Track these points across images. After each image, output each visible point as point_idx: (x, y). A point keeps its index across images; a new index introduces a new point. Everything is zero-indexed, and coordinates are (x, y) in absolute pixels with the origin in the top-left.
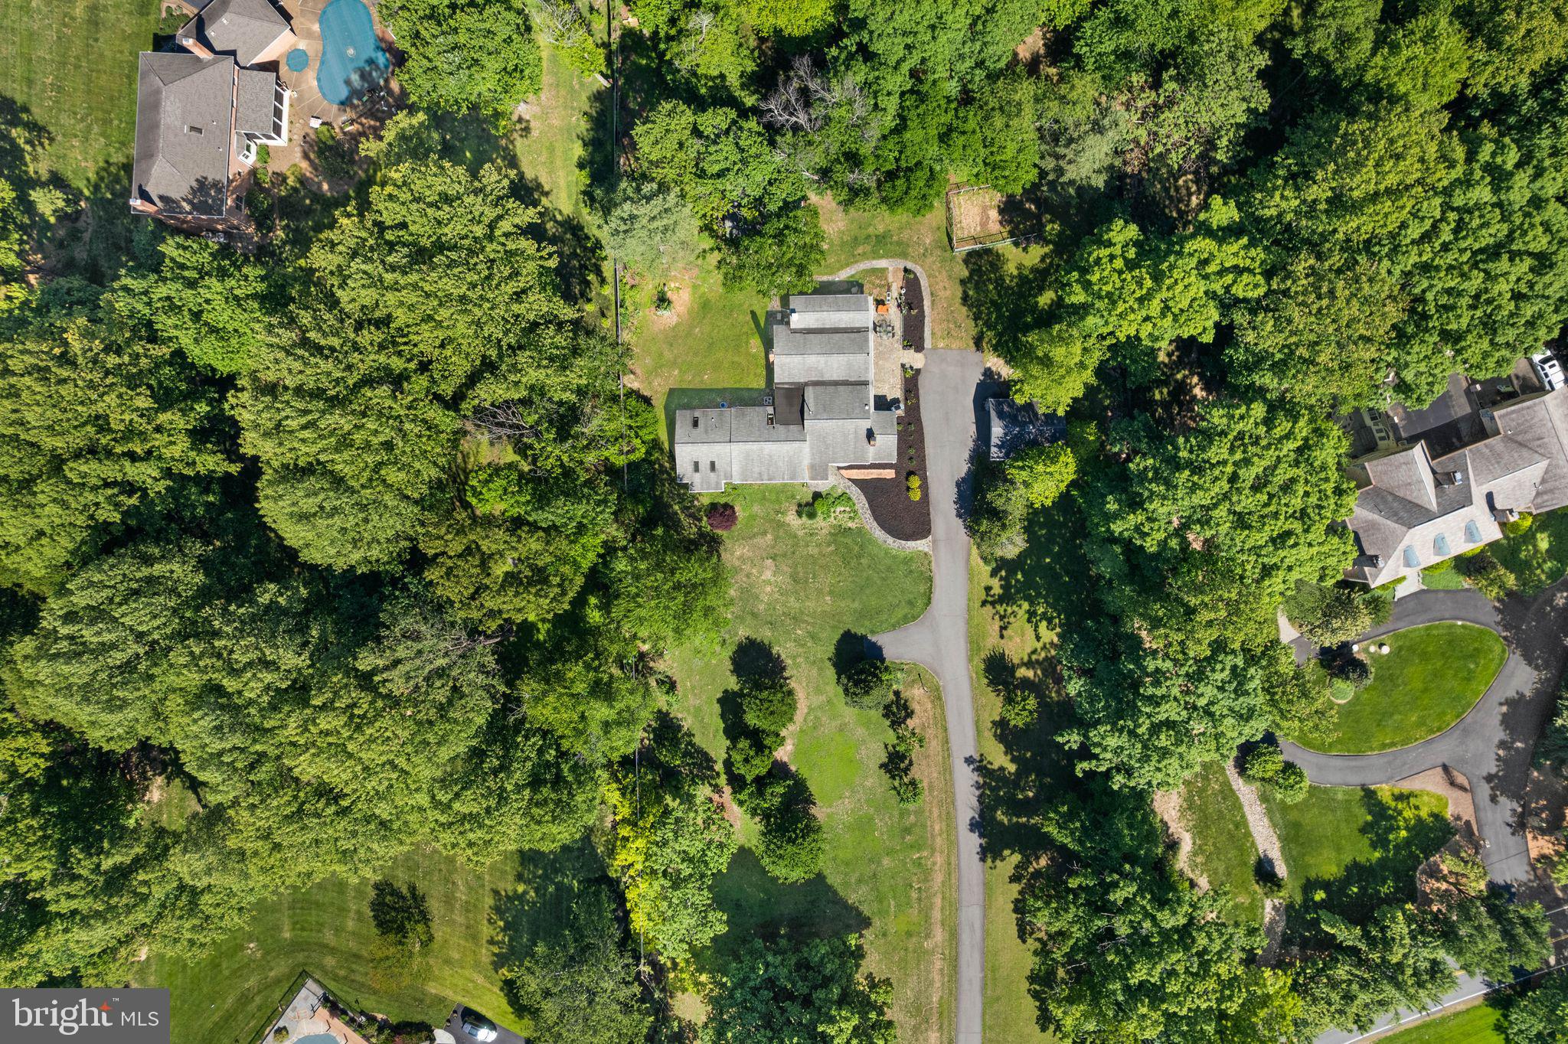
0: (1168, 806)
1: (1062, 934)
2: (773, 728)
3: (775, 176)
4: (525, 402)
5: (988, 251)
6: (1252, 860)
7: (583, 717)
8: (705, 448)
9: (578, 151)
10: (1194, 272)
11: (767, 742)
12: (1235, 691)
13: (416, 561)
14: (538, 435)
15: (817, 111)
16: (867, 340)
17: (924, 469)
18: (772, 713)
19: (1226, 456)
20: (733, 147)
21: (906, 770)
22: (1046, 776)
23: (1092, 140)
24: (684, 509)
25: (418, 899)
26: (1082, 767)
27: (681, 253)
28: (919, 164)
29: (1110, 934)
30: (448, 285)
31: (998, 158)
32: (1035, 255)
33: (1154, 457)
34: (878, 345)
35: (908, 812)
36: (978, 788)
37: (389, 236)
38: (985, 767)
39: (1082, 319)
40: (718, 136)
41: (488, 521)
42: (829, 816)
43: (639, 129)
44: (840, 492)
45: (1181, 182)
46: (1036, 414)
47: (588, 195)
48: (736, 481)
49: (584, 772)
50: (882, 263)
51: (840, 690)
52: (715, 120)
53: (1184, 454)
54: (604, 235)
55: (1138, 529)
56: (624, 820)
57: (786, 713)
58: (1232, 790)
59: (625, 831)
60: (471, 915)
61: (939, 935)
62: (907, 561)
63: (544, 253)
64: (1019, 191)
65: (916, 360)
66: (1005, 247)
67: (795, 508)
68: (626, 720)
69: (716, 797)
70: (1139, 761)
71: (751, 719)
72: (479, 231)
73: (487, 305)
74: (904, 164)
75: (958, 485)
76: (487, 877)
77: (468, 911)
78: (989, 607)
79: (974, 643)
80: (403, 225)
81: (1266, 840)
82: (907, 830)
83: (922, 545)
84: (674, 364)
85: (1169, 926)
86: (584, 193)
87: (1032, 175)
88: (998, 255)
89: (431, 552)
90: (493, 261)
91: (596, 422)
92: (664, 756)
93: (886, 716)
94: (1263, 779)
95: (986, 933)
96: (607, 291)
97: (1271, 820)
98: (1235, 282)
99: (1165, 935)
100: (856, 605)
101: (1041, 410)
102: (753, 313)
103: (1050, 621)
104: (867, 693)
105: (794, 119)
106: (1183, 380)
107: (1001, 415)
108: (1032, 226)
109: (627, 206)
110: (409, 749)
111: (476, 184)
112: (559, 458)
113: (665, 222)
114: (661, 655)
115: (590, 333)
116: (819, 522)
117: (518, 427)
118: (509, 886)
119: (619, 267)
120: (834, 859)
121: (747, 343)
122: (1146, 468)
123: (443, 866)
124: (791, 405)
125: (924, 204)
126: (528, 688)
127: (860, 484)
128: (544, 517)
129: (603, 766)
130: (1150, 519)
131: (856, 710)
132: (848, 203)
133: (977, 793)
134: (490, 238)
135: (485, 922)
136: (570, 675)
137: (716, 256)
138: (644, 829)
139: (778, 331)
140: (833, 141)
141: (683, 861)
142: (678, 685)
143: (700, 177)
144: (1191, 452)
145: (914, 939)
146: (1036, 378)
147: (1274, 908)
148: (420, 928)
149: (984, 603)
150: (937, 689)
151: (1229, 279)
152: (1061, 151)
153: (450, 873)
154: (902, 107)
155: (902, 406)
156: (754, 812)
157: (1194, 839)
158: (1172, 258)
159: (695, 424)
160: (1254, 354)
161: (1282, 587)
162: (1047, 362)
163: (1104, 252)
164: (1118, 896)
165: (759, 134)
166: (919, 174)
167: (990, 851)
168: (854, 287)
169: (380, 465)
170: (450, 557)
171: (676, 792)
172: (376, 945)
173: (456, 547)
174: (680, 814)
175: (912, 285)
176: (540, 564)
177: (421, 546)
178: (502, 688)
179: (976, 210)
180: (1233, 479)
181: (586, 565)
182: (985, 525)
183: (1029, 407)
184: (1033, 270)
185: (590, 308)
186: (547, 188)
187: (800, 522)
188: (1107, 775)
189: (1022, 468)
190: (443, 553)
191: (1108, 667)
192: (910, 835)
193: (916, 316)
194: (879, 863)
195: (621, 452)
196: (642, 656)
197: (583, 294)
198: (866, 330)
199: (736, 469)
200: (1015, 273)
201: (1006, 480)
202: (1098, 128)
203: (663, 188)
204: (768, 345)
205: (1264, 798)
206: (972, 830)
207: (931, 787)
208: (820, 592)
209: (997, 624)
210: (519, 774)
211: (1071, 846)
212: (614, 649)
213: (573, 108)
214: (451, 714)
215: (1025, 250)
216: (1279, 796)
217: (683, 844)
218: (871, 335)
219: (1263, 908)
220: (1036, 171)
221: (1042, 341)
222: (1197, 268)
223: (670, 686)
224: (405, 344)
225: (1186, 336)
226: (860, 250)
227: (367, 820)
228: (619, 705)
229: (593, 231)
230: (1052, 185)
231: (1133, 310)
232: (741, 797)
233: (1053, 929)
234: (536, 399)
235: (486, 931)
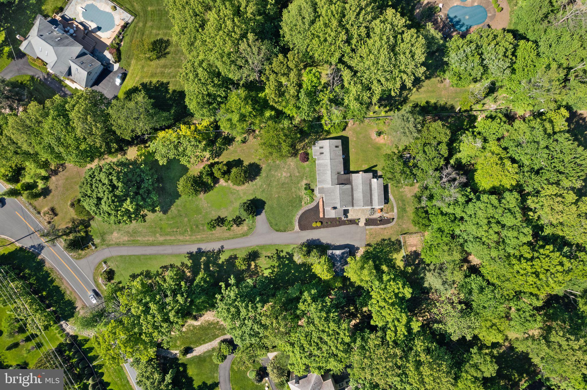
0: (209, 316)
1: (165, 281)
2: (231, 178)
3: (425, 171)
4: (343, 87)
5: (401, 248)
6: (192, 346)
7: (233, 112)
8: (328, 150)
9: (433, 101)
10: (395, 317)
11: (226, 176)
12: (250, 334)
13: (285, 50)
14: (331, 92)
15: (447, 185)
16: (368, 206)
17: (324, 227)
18: (236, 177)
19: (331, 329)
20: (434, 156)
21: (219, 225)
22: (218, 274)
23: (440, 281)
24: (306, 144)
25: (165, 55)
26: (223, 284)
27: (397, 139)
28: (430, 221)
29: (166, 296)
30: (382, 58)
31: (433, 249)
32: (400, 264)
33: (330, 305)
34: (366, 209)
35: (203, 227)
36: (213, 250)
37: (399, 36)
38: (220, 253)
39: (378, 280)
40: (438, 150)
41: (300, 75)
42: (201, 199)
43: (440, 123)
44: (314, 198)
45: (427, 314)
46: (344, 265)
47: (416, 106)
48: (317, 162)
49: (214, 112)
50: (395, 210)
51: (245, 201)
52: (444, 150)
53: (332, 315)
54: (402, 112)
55: (305, 300)
56: (196, 127)
57: (237, 182)
58: (216, 338)
59: (193, 127)
60: (160, 74)
61: (161, 239)
62: (291, 223)
63: (396, 90)
64: (422, 257)
65: (362, 223)
66: (403, 253)
67: (308, 183)
68: (233, 126)
69: (206, 159)
70: (226, 303)
71: (234, 170)
72: (402, 68)
73: (376, 71)
74: (430, 216)
75: (318, 239)
76: (174, 80)
77: (161, 73)
78: (276, 252)
79: (263, 247)
80: (403, 41)
81: (199, 350)
82: (197, 226)
83: (297, 227)
84: (358, 138)
85: (170, 315)
86: (417, 104)
87: (428, 261)
88: (400, 251)
89: (288, 56)
90: (392, 72)
91: (336, 112)
92: (219, 140)
93: (237, 217)
94: (220, 348)
95: (163, 255)
96: (383, 114)
97: (206, 352)
98: (392, 331)
99: (167, 314)
100: (275, 206)
101: (345, 267)
102: (376, 166)
103: (272, 273)
104: (245, 210)
105: (444, 177)
106: (357, 317)
107: (343, 254)
108: (410, 262)
109: (413, 119)
110: (220, 51)
111: (419, 65)
112: (323, 100)
113: (407, 133)
114: (255, 138)
115: (367, 108)
116: (303, 192)
117: (333, 84)
118: (171, 88)
119: (392, 118)
120: (186, 201)
121: (366, 164)
122: (327, 302)
123: (176, 64)
124: (344, 180)
125: (416, 223)
126: (242, 92)
127: (317, 206)
128: (302, 95)
129: (215, 119)
130: (309, 304)
131: (238, 207)
132: (416, 196)
133: (211, 250)
134: (400, 71)
135: (158, 80)
136: (247, 107)
137: (396, 152)
138: (194, 134)
139: (370, 175)
140: (437, 191)
141: (184, 148)
142: (244, 144)
143: (424, 145)
144: (333, 317)
145: (159, 230)
146: (356, 265)
147: (176, 354)
148: (155, 56)
149: (277, 250)
150: (247, 235)
151: (393, 329)
152: (436, 271)
153: (174, 66)
154: (449, 214)
155: (345, 219)
156: (201, 173)
157: (199, 326)
158: (399, 309)
159: (337, 147)
160: (367, 339)
161: (287, 350)
162: (362, 268)
163: (400, 286)
164: (179, 297)
165: (439, 165)
166: (427, 221)
167: (191, 255)
168: (387, 200)
169: (318, 37)
170: (287, 63)
171: (207, 145)
172: (148, 41)
173: (291, 65)
174: (200, 146)
175: (388, 221)
176: (286, 94)
177: (290, 52)
178: (241, 83)
179: (415, 242)
180: (323, 331)
181: (285, 110)
182: (305, 249)
183: (346, 263)
184: (395, 264)
185: (377, 108)
186: (419, 90)
187: (303, 185)
188: (220, 293)
189: (325, 261)
190: (288, 60)
191: (258, 292)
192: (195, 228)
193: (377, 223)
194: (186, 217)
195: (326, 121)
196: (254, 131)
197: (381, 105)
198: (372, 205)
199: (321, 161)
200: (394, 257)
201: (320, 256)
202: (444, 283)
203: (419, 131)
204: (366, 171)
205: (213, 349)
206: (198, 249)
207: (212, 234)
208: (279, 193)
209: (270, 255)
210: (212, 90)
211: (195, 282)
212: (257, 122)
213: (448, 99)
214: (233, 66)
215: (402, 260)
216: (215, 354)
217: (189, 148)
218: (370, 207)
219: (176, 350)
220: (430, 263)
221: (370, 266)
222: (396, 318)
223: (244, 141)
224: (361, 44)
225: (372, 315)
226: (400, 202)
227: (195, 38)
228: (238, 124)
229: (404, 108)
230: (424, 268)
231: (381, 296)
232: (206, 167)
233: (166, 277)
234: (343, 91)
235: (154, 81)
